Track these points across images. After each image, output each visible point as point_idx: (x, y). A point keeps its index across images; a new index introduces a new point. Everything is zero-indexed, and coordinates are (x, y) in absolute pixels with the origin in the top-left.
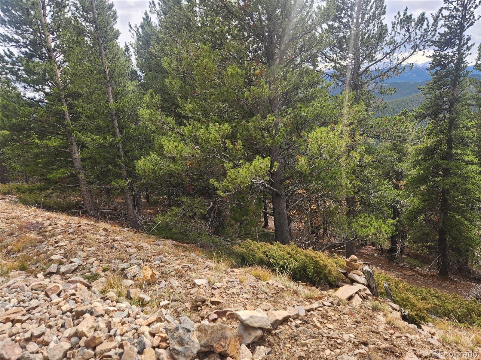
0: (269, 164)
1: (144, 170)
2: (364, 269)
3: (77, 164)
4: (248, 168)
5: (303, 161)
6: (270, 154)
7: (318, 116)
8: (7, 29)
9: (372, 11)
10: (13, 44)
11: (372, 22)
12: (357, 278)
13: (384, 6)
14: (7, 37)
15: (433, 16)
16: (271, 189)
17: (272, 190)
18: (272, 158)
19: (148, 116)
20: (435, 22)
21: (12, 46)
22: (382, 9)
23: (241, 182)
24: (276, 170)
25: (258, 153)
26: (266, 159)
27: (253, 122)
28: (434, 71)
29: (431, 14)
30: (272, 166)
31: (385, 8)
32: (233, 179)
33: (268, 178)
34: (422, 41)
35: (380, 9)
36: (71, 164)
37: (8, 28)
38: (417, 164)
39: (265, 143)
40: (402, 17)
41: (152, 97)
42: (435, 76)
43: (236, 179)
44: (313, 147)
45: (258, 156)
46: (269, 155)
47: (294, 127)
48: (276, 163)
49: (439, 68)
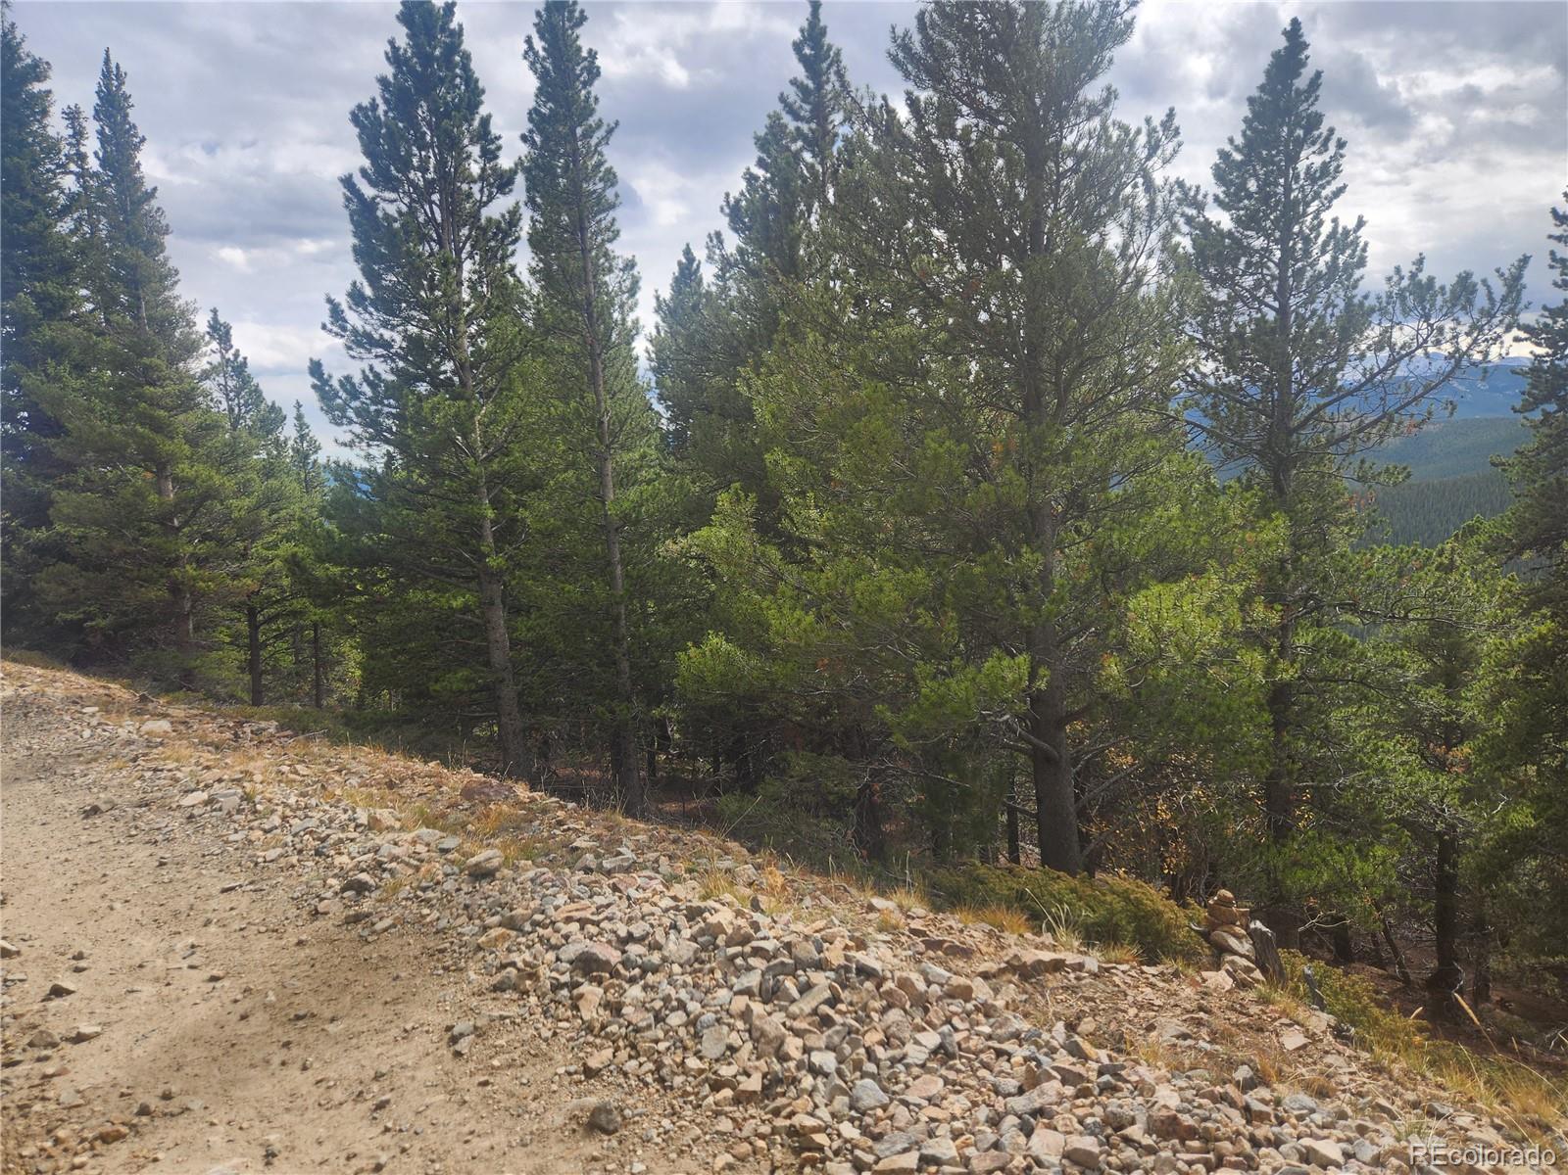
0: (1025, 669)
1: (700, 679)
2: (1252, 926)
3: (499, 657)
4: (974, 679)
5: (1113, 668)
6: (1030, 646)
7: (1159, 552)
8: (367, 316)
9: (1327, 257)
10: (380, 351)
11: (1327, 286)
12: (1233, 942)
13: (1362, 244)
14: (368, 336)
15: (1502, 275)
16: (1029, 742)
17: (1034, 745)
18: (1033, 658)
19: (723, 544)
20: (1510, 292)
21: (377, 357)
22: (1354, 251)
23: (955, 712)
24: (1043, 686)
25: (996, 642)
26: (1020, 659)
27: (985, 564)
28: (1537, 416)
29: (1498, 271)
30: (1033, 676)
31: (1364, 250)
32: (933, 704)
33: (1022, 707)
34: (1475, 341)
35: (1348, 252)
36: (482, 655)
37: (371, 314)
38: (1501, 693)
39: (1015, 616)
40: (1405, 283)
41: (738, 500)
42: (1545, 430)
43: (941, 705)
44: (1140, 633)
45: (997, 652)
46: (1028, 649)
47: (1096, 577)
48: (1042, 671)
49: (1552, 407)
